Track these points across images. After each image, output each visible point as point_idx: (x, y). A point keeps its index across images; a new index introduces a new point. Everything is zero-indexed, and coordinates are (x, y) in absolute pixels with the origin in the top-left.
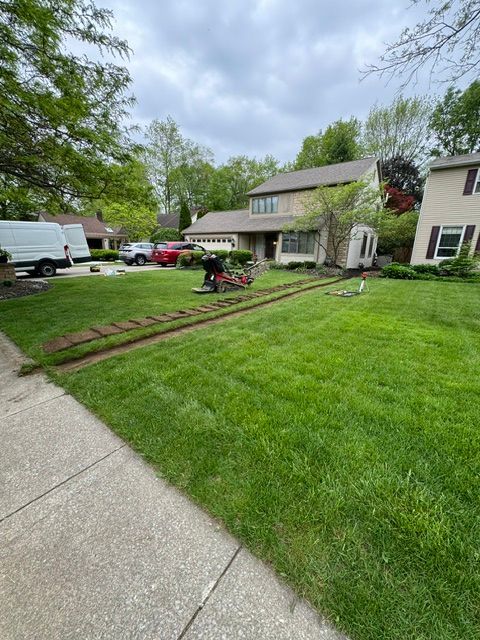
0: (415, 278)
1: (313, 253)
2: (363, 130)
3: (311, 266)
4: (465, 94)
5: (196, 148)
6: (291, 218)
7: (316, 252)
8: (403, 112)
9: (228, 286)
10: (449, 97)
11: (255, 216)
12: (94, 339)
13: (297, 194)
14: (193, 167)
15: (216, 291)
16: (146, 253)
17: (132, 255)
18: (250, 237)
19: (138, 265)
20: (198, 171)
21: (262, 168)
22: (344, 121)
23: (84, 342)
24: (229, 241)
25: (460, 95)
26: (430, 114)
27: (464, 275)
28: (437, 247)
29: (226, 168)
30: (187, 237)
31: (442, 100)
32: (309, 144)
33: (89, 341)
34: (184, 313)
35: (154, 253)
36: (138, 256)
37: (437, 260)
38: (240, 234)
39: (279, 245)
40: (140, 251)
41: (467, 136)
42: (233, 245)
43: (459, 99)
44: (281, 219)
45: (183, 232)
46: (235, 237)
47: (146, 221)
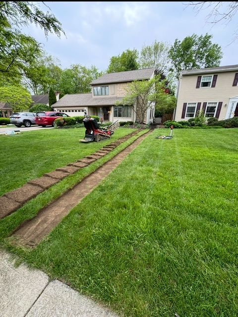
0: (181, 128)
1: (131, 117)
2: (140, 56)
3: (131, 123)
4: (182, 43)
5: (50, 57)
6: (117, 98)
7: (132, 116)
8: (157, 48)
9: (101, 137)
10: (176, 43)
11: (96, 97)
12: (38, 193)
13: (119, 85)
14: (48, 68)
15: (94, 140)
16: (30, 119)
17: (21, 120)
18: (94, 109)
19: (26, 127)
20: (52, 71)
21: (90, 72)
22: (130, 50)
23: (30, 199)
24: (83, 111)
25: (180, 43)
26: (168, 50)
27: (200, 125)
28: (186, 113)
29: (69, 70)
30: (55, 109)
31: (173, 45)
32: (114, 60)
33: (34, 196)
34: (91, 158)
35: (37, 119)
36: (25, 121)
37: (186, 119)
38: (89, 107)
39: (112, 113)
40: (27, 118)
41: (183, 63)
42: (86, 113)
43: (180, 45)
44: (112, 99)
45: (52, 106)
46: (86, 109)
47: (24, 99)
